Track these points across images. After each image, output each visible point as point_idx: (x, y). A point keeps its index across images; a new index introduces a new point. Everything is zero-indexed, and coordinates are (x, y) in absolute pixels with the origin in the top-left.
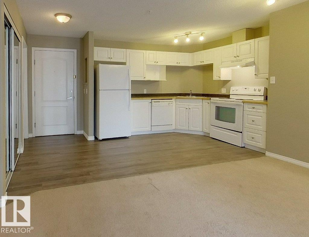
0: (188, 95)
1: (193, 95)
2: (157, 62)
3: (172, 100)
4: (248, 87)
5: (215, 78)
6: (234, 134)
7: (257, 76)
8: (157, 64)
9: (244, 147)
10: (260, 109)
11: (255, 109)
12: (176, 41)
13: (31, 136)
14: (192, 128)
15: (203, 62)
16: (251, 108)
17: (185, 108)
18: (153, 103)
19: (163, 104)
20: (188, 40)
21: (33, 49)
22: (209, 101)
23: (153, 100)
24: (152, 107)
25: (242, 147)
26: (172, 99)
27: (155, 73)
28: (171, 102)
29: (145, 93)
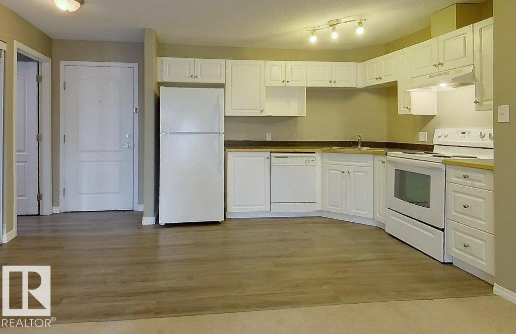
0: (354, 144)
1: (364, 144)
2: (288, 82)
3: (313, 154)
4: (468, 130)
5: (402, 111)
6: (428, 231)
7: (481, 105)
8: (288, 85)
9: (452, 263)
10: (480, 181)
11: (471, 180)
12: (313, 40)
13: (56, 210)
14: (354, 212)
15: (381, 78)
16: (460, 178)
17: (340, 171)
18: (273, 159)
19: (294, 161)
20: (335, 36)
21: (62, 63)
22: (383, 159)
23: (272, 154)
24: (272, 167)
25: (444, 263)
26: (315, 153)
27: (288, 102)
28: (313, 159)
29: (269, 138)
